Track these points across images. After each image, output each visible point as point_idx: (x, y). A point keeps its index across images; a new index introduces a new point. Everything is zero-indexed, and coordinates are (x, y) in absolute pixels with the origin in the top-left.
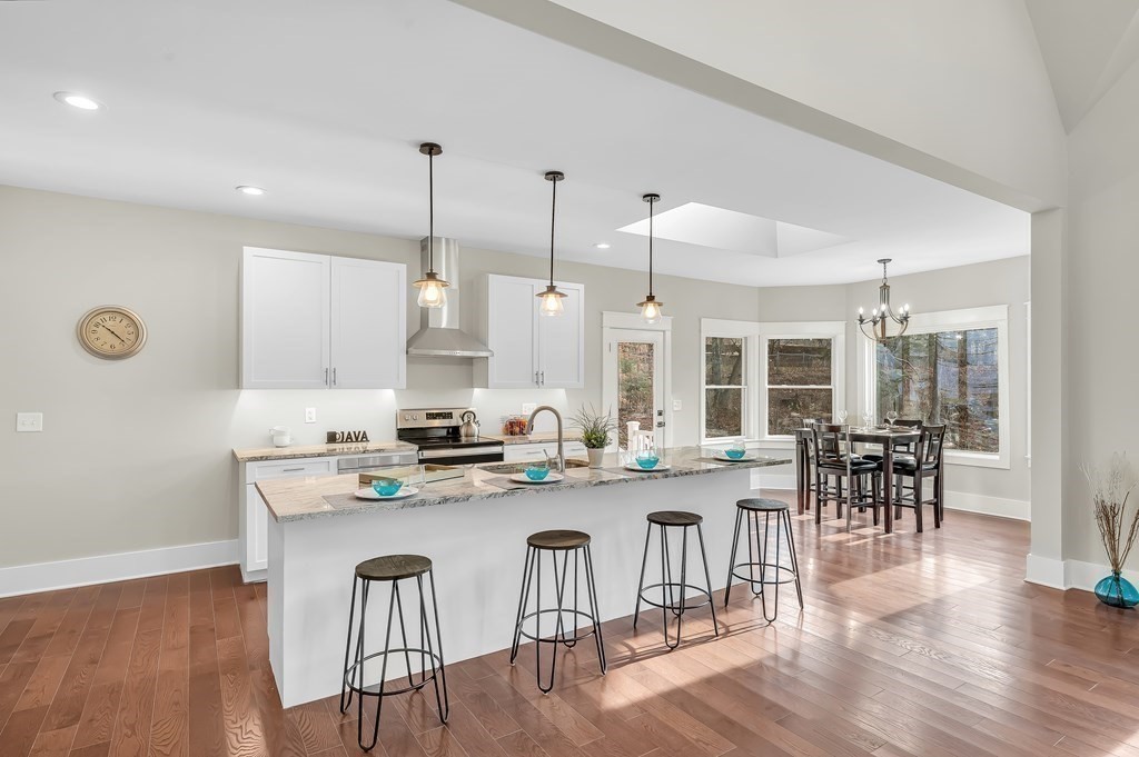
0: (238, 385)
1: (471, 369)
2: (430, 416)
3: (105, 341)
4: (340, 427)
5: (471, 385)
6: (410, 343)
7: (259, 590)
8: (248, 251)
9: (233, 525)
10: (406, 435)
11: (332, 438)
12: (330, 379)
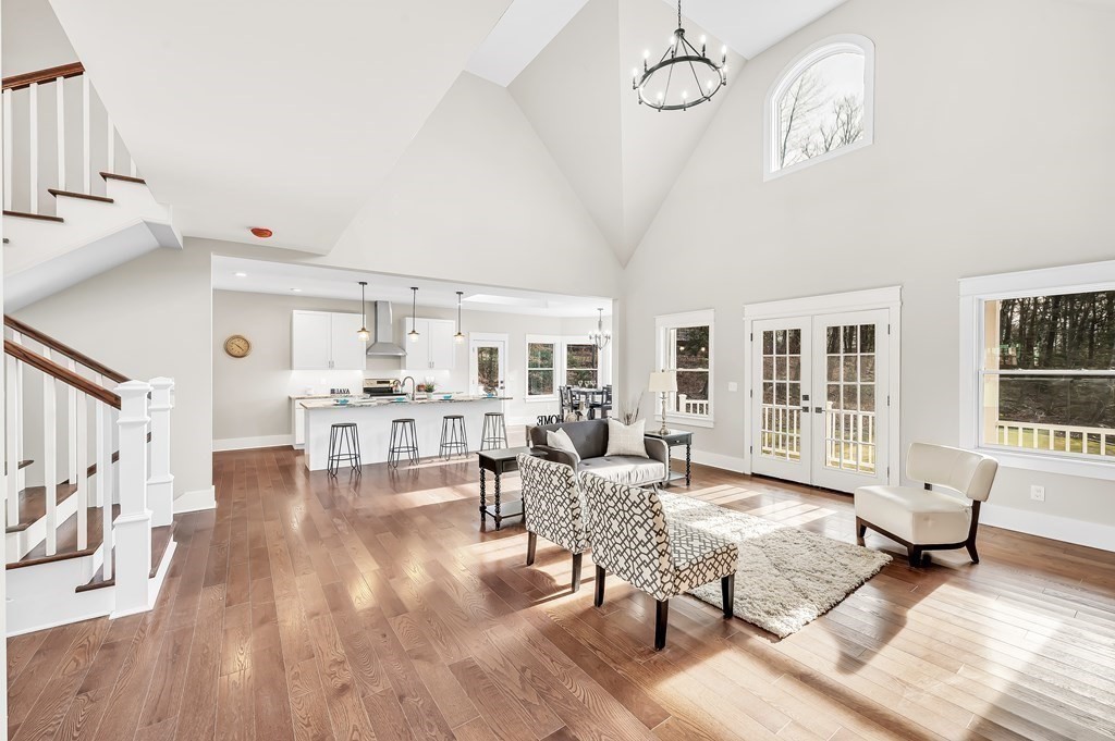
0: (291, 368)
1: (399, 360)
2: (379, 382)
3: (236, 350)
4: (337, 387)
5: (400, 368)
6: (367, 350)
7: (301, 453)
8: (295, 311)
9: (288, 426)
10: (366, 390)
11: (333, 391)
12: (331, 365)
